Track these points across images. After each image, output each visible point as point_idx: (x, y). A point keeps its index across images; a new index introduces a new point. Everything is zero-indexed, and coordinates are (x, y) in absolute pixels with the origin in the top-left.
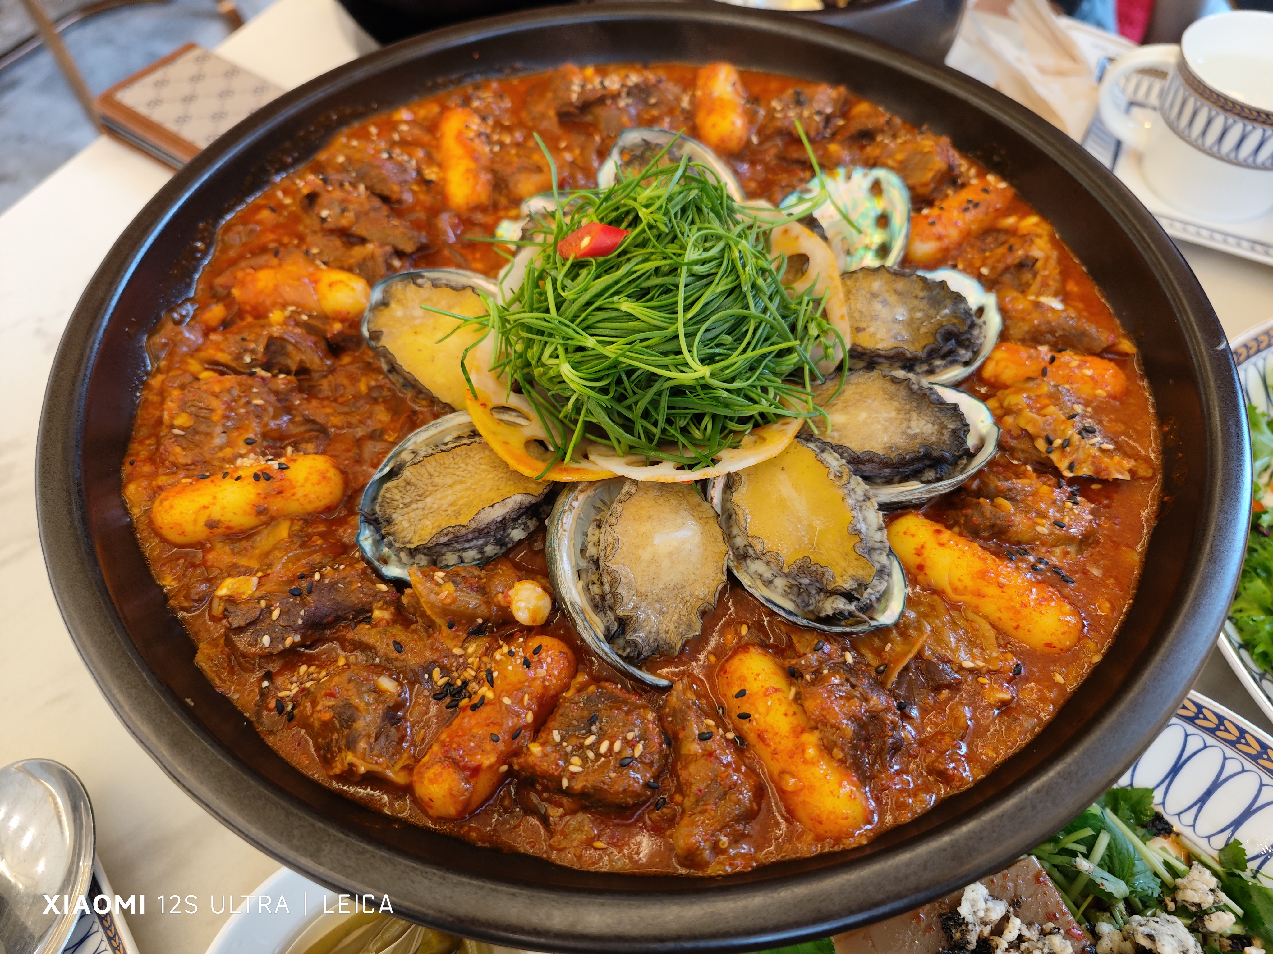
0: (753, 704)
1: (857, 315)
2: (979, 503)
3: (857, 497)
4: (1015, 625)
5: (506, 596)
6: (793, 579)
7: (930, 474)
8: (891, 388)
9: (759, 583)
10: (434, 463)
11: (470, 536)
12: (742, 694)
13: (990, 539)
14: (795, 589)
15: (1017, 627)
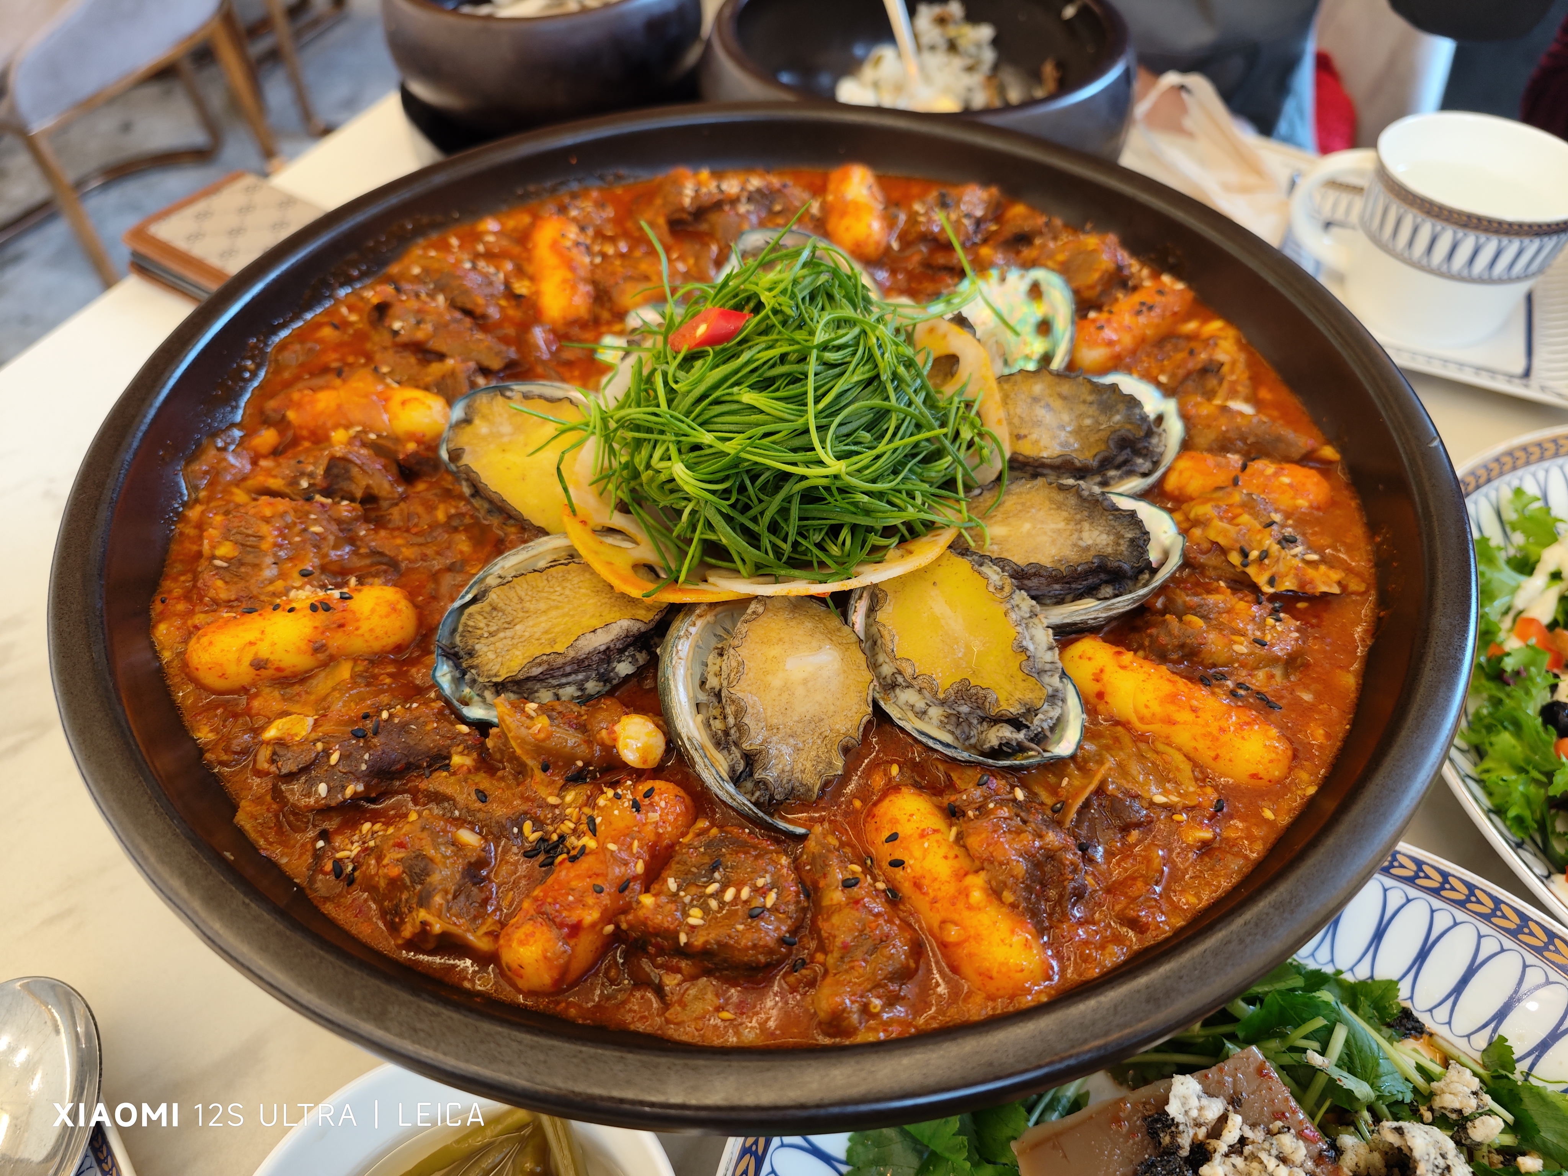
0: (906, 848)
1: (1016, 421)
2: (1165, 621)
3: (1022, 614)
4: (1213, 754)
5: (612, 732)
6: (950, 707)
7: (1108, 590)
8: (1059, 497)
9: (910, 715)
10: (525, 586)
11: (568, 669)
12: (893, 837)
13: (1179, 662)
14: (954, 719)
15: (1216, 758)
